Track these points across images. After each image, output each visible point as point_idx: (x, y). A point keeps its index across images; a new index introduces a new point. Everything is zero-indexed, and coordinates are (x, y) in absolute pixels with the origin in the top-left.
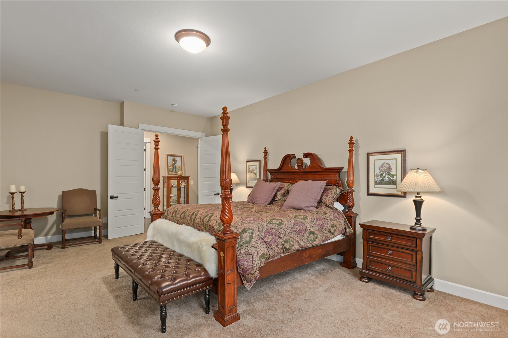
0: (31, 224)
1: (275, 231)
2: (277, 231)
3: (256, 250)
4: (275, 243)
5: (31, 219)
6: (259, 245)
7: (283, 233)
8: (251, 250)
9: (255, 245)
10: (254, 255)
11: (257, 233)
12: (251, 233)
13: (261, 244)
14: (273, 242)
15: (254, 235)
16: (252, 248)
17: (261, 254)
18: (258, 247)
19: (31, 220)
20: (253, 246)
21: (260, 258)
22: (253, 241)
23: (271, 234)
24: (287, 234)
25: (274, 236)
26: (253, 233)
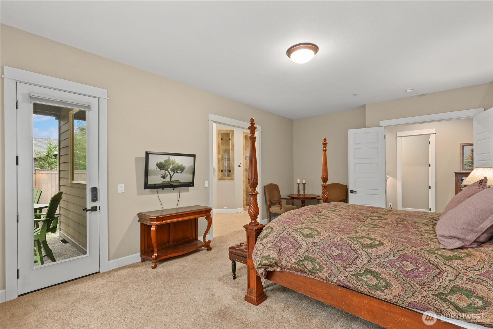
0: (305, 203)
1: (293, 240)
2: (296, 241)
3: (263, 248)
4: (289, 254)
5: (305, 200)
6: (269, 246)
7: (304, 246)
8: (259, 246)
9: (265, 243)
10: (259, 252)
11: (274, 234)
12: (269, 232)
13: (272, 246)
14: (286, 250)
15: (270, 235)
16: (261, 245)
17: (266, 254)
18: (267, 247)
19: (305, 202)
20: (263, 243)
21: (262, 257)
22: (266, 239)
23: (287, 241)
24: (311, 251)
25: (290, 245)
26: (270, 233)
